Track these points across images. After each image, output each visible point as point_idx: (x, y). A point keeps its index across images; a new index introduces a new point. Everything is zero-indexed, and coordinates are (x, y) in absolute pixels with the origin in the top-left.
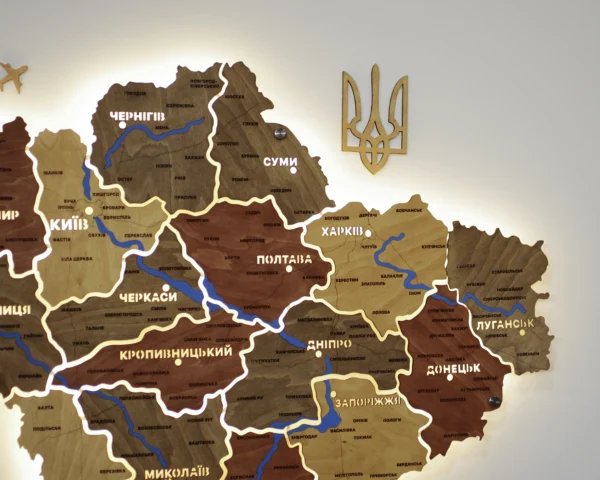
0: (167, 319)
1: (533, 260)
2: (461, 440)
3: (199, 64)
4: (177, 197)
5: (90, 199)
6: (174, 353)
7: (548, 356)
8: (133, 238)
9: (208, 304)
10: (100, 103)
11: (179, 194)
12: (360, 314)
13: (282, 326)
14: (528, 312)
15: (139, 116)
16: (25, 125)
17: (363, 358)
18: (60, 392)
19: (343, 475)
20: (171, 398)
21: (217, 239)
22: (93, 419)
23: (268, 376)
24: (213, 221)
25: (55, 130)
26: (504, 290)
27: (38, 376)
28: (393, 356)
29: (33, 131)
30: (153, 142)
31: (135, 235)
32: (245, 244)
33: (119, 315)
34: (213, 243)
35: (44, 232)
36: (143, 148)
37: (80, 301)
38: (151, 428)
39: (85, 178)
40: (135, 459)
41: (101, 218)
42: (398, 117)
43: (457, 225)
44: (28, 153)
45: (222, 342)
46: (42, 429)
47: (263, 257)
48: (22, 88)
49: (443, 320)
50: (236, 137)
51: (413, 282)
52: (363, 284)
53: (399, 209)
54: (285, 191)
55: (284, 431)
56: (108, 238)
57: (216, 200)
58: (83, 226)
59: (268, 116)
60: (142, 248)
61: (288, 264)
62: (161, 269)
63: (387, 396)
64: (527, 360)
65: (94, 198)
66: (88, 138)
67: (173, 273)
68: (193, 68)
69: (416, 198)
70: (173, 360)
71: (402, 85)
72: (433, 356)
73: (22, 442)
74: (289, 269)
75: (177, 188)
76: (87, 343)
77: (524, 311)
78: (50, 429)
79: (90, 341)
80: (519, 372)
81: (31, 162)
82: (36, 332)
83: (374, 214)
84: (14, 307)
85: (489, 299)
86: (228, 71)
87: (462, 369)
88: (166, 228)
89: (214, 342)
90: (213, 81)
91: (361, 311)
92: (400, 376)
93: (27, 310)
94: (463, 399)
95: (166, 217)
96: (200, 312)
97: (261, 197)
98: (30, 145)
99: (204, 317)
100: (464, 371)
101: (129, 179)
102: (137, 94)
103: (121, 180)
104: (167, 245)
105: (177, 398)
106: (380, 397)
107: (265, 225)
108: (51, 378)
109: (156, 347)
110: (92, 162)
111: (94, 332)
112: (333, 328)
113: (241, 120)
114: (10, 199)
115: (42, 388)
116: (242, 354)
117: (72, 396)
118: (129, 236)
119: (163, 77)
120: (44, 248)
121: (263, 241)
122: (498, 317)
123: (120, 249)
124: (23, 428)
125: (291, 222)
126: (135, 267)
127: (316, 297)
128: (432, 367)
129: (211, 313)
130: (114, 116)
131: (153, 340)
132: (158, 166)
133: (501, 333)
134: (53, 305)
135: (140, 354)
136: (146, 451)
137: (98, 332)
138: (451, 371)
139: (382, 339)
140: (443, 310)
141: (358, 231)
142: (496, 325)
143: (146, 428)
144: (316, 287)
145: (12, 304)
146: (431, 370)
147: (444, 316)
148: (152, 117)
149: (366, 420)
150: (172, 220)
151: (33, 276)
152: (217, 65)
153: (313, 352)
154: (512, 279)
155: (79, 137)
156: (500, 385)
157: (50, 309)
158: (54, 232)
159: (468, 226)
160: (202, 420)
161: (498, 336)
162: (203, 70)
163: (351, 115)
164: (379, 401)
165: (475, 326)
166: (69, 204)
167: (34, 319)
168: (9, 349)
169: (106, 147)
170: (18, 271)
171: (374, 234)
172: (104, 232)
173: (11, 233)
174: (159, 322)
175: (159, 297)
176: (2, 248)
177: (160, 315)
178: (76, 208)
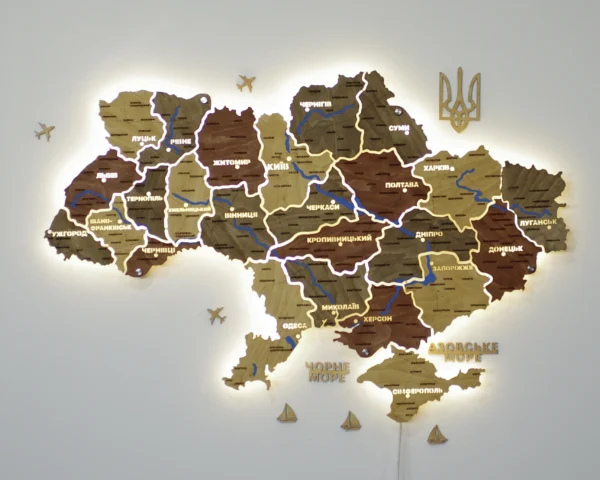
1: (556, 184)
2: (510, 291)
3: (351, 74)
4: (339, 150)
5: (290, 152)
6: (338, 239)
7: (565, 242)
8: (314, 174)
9: (358, 211)
10: (294, 97)
11: (340, 148)
12: (448, 216)
13: (401, 224)
14: (553, 215)
15: (317, 104)
16: (253, 111)
17: (450, 243)
18: (274, 260)
19: (438, 310)
20: (336, 264)
21: (362, 174)
22: (293, 275)
23: (393, 253)
24: (360, 163)
25: (269, 114)
26: (537, 202)
27: (262, 251)
28: (468, 241)
29: (257, 114)
30: (325, 119)
31: (315, 172)
32: (378, 176)
33: (306, 217)
34: (359, 176)
35: (264, 171)
36: (319, 122)
37: (285, 210)
38: (325, 281)
39: (286, 141)
40: (316, 299)
41: (296, 163)
42: (474, 98)
43: (507, 163)
44: (255, 127)
45: (365, 233)
46: (265, 281)
47: (389, 184)
48: (252, 89)
49: (498, 220)
50: (372, 114)
51: (480, 197)
52: (450, 199)
53: (471, 154)
54: (402, 145)
55: (403, 284)
56: (299, 174)
57: (361, 151)
58: (286, 168)
59: (391, 102)
60: (319, 179)
61: (404, 188)
62: (330, 191)
63: (465, 265)
64: (552, 244)
65: (292, 152)
66: (288, 117)
67: (337, 193)
68: (347, 75)
69: (482, 147)
70: (337, 243)
71: (477, 79)
72: (493, 241)
73: (254, 288)
74: (405, 191)
76: (289, 233)
77: (550, 214)
78: (269, 281)
79: (291, 232)
80: (547, 251)
81: (256, 132)
82: (260, 227)
83: (456, 157)
84: (249, 213)
85: (528, 207)
86: (368, 76)
87: (511, 249)
88: (333, 168)
89: (361, 232)
90: (359, 83)
92: (473, 253)
93: (255, 215)
94: (511, 267)
95: (332, 161)
96: (353, 216)
97: (388, 149)
98: (256, 122)
99: (355, 218)
100: (512, 251)
101: (312, 140)
102: (315, 92)
103: (307, 141)
104: (333, 178)
105: (340, 264)
106: (460, 265)
107: (390, 165)
109: (328, 236)
110: (291, 131)
111: (293, 227)
112: (431, 224)
113: (376, 105)
114: (245, 153)
115: (264, 258)
116: (377, 240)
117: (281, 263)
118: (311, 172)
119: (331, 82)
120: (264, 180)
121: (389, 174)
122: (533, 218)
123: (308, 180)
124: (254, 281)
125: (406, 163)
126: (315, 190)
127: (421, 207)
128: (492, 248)
129: (359, 216)
130: (303, 104)
131: (326, 232)
132: (327, 132)
133: (536, 227)
134: (270, 211)
135: (319, 240)
136: (323, 294)
137: (296, 227)
138: (504, 250)
139: (461, 231)
140: (499, 214)
141: (446, 167)
142: (532, 223)
143: (323, 281)
144: (421, 201)
145: (247, 212)
146: (491, 250)
147: (499, 217)
148: (324, 104)
149: (451, 279)
150: (336, 163)
151: (258, 196)
152: (362, 73)
153: (419, 239)
154: (542, 195)
155: (282, 117)
156: (535, 259)
157: (268, 214)
158: (270, 171)
159: (514, 164)
160: (354, 277)
161: (534, 229)
162: (353, 76)
163: (445, 98)
164: (460, 268)
165: (519, 224)
166: (278, 155)
167: (259, 220)
168: (247, 236)
169: (298, 123)
170: (250, 193)
171: (456, 169)
172: (297, 171)
173: (246, 172)
174: (329, 221)
175: (329, 207)
176: (241, 180)
177: (330, 217)
178: (281, 158)
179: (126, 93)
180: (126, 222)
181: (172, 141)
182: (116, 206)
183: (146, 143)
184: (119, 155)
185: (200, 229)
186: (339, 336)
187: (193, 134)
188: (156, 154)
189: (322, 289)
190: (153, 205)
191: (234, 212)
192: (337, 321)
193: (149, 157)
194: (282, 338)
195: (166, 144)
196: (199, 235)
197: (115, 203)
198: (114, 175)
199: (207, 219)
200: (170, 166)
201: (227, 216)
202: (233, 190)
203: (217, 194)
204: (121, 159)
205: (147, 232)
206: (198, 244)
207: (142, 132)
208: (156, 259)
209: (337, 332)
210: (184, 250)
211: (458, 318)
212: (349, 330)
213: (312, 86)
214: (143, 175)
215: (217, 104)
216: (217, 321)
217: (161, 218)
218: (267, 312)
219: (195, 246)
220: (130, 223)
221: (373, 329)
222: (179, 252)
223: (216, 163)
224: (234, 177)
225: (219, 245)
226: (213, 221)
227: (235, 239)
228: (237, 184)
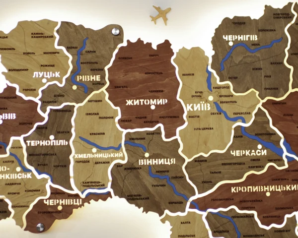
0: (260, 167)
4: (266, 89)
5: (212, 91)
6: (265, 189)
8: (239, 115)
9: (287, 157)
10: (216, 30)
11: (267, 87)
15: (241, 38)
16: (171, 45)
18: (194, 213)
20: (264, 217)
21: (292, 115)
22: (215, 230)
24: (289, 103)
25: (189, 48)
27: (181, 203)
29: (175, 48)
30: (250, 54)
31: (240, 114)
33: (230, 164)
34: (288, 118)
35: (183, 112)
36: (244, 57)
37: (206, 156)
38: (252, 236)
39: (208, 77)
41: (219, 102)
44: (173, 62)
46: (183, 236)
48: (168, 22)
56: (223, 115)
57: (291, 90)
58: (207, 108)
60: (244, 122)
62: (256, 135)
65: (214, 90)
66: (210, 52)
67: (265, 137)
68: (275, 7)
70: (265, 193)
75: (266, 83)
76: (211, 182)
78: (188, 236)
81: (174, 68)
82: (179, 175)
84: (165, 159)
88: (259, 109)
89: (290, 181)
90: (288, 14)
93: (173, 161)
95: (259, 102)
96: (281, 162)
98: (173, 57)
99: (284, 165)
101: (236, 78)
102: (240, 23)
103: (230, 79)
104: (260, 119)
105: (267, 217)
108: (188, 204)
109: (254, 185)
110: (212, 68)
111: (216, 175)
114: (162, 91)
115: (183, 211)
117: (202, 215)
118: (236, 114)
119: (257, 13)
120: (183, 122)
123: (232, 122)
124: (172, 236)
126: (240, 134)
129: (288, 162)
130: (226, 38)
131: (252, 180)
132: (253, 69)
134: (189, 158)
135: (244, 189)
143: (248, 236)
145: (164, 158)
148: (249, 38)
150: (263, 103)
151: (177, 139)
152: (290, 4)
155: (204, 52)
157: (187, 160)
158: (189, 112)
160: (284, 231)
162: (281, 7)
166: (198, 94)
167: (177, 167)
168: (163, 186)
169: (221, 58)
170: (167, 137)
172: (220, 112)
173: (163, 113)
174: (255, 169)
175: (255, 152)
176: (158, 122)
177: (256, 164)
178: (202, 97)
179: (26, 22)
180: (25, 170)
181: (78, 78)
182: (14, 151)
183: (48, 80)
184: (18, 93)
185: (110, 178)
187: (103, 70)
188: (60, 92)
190: (56, 151)
191: (149, 158)
193: (52, 95)
195: (71, 80)
196: (110, 184)
197: (12, 148)
198: (12, 116)
199: (118, 166)
200: (77, 106)
201: (141, 162)
202: (148, 133)
203: (130, 139)
204: (21, 98)
205: (49, 181)
206: (109, 194)
207: (44, 67)
208: (60, 212)
210: (92, 201)
213: (235, 17)
214: (46, 116)
215: (131, 36)
217: (66, 166)
219: (105, 197)
220: (30, 171)
222: (86, 204)
223: (129, 102)
224: (148, 119)
225: (131, 196)
226: (125, 169)
227: (151, 189)
228: (152, 127)
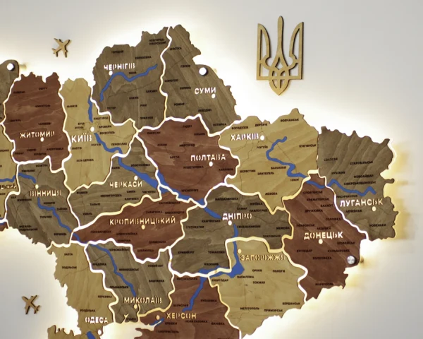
0: (135, 199)
1: (383, 154)
2: (329, 288)
3: (154, 30)
4: (142, 118)
5: (92, 122)
6: (141, 221)
7: (393, 227)
8: (116, 146)
9: (161, 188)
10: (97, 60)
11: (143, 116)
12: (258, 195)
13: (206, 203)
14: (378, 193)
15: (119, 67)
16: (58, 77)
17: (259, 226)
18: (77, 245)
19: (246, 308)
20: (138, 251)
21: (166, 145)
22: (94, 262)
23: (197, 238)
24: (163, 133)
25: (73, 79)
26: (359, 177)
27: (65, 234)
28: (279, 225)
29: (62, 81)
30: (128, 83)
31: (117, 144)
32: (182, 147)
33: (108, 196)
34: (162, 148)
35: (68, 144)
36: (122, 87)
37: (87, 187)
38: (127, 270)
39: (89, 108)
40: (118, 289)
41: (99, 133)
42: (297, 52)
43: (324, 128)
44: (60, 95)
45: (170, 213)
46: (66, 268)
47: (194, 156)
49: (314, 200)
50: (176, 76)
51: (294, 172)
52: (260, 174)
53: (283, 120)
54: (207, 110)
55: (207, 276)
56: (102, 145)
57: (166, 119)
58: (89, 139)
60: (121, 152)
61: (210, 161)
62: (132, 166)
63: (276, 254)
64: (377, 229)
65: (95, 121)
66: (91, 83)
67: (140, 169)
68: (151, 33)
69: (295, 111)
70: (140, 226)
72: (308, 225)
73: (57, 276)
74: (211, 164)
75: (142, 112)
76: (91, 214)
77: (374, 193)
78: (70, 268)
79: (92, 212)
80: (372, 238)
81: (61, 101)
82: (64, 206)
83: (266, 124)
85: (348, 184)
86: (172, 31)
87: (329, 235)
88: (135, 139)
89: (164, 214)
90: (163, 40)
91: (258, 193)
92: (286, 240)
93: (59, 193)
94: (329, 258)
95: (135, 132)
96: (155, 194)
97: (193, 115)
98: (60, 89)
99: (158, 197)
100: (331, 237)
101: (114, 108)
102: (118, 52)
103: (109, 109)
104: (135, 150)
105: (142, 251)
106: (271, 254)
107: (195, 134)
108: (71, 236)
109: (130, 218)
110: (94, 98)
111: (95, 207)
112: (239, 205)
113: (180, 64)
114: (49, 124)
115: (67, 242)
116: (181, 222)
117: (83, 247)
118: (114, 144)
119: (134, 40)
120: (68, 154)
121: (194, 145)
122: (355, 197)
123: (110, 153)
124: (57, 267)
125: (212, 132)
127: (228, 183)
128: (308, 234)
129: (163, 194)
130: (106, 67)
131: (129, 212)
132: (130, 98)
133: (358, 209)
134: (73, 189)
135: (121, 222)
136: (125, 285)
137: (98, 207)
138: (322, 237)
139: (273, 213)
140: (314, 192)
141: (255, 136)
142: (354, 203)
143: (124, 270)
144: (229, 176)
145: (51, 189)
146: (307, 236)
147: (315, 196)
148: (128, 66)
149: (261, 270)
150: (139, 133)
151: (62, 172)
152: (165, 29)
153: (227, 222)
154: (365, 168)
157: (72, 192)
158: (73, 144)
159: (332, 130)
160: (156, 266)
161: (355, 211)
162: (157, 32)
164: (270, 257)
165: (339, 204)
166: (81, 126)
167: (63, 199)
168: (50, 217)
169: (100, 88)
170: (54, 168)
171: (266, 138)
172: (100, 142)
173: (50, 145)
174: (131, 201)
175: (132, 184)
176: (45, 155)
177: (132, 196)
178: (85, 128)
185: (6, 209)
186: (140, 334)
187: (1, 105)
189: (124, 279)
191: (39, 190)
192: (139, 316)
194: (83, 333)
196: (6, 215)
199: (13, 197)
201: (32, 194)
202: (38, 165)
203: (22, 171)
206: (5, 225)
209: (138, 329)
211: (270, 318)
212: (151, 328)
213: (115, 46)
215: (25, 72)
216: (32, 310)
218: (69, 303)
219: (2, 227)
221: (176, 328)
223: (23, 135)
224: (37, 152)
225: (23, 227)
226: (18, 200)
227: (39, 220)
228: (42, 159)
